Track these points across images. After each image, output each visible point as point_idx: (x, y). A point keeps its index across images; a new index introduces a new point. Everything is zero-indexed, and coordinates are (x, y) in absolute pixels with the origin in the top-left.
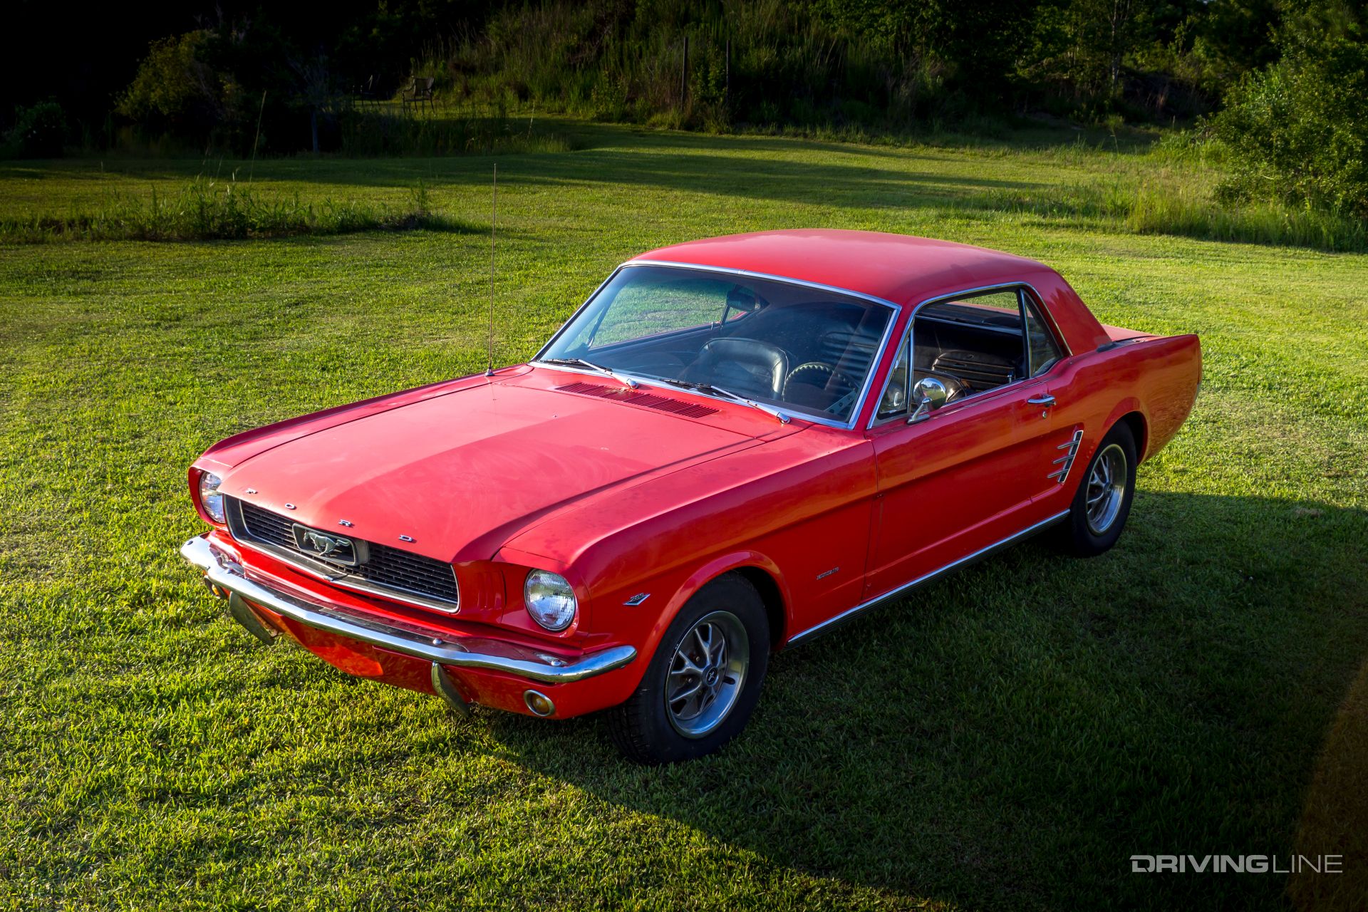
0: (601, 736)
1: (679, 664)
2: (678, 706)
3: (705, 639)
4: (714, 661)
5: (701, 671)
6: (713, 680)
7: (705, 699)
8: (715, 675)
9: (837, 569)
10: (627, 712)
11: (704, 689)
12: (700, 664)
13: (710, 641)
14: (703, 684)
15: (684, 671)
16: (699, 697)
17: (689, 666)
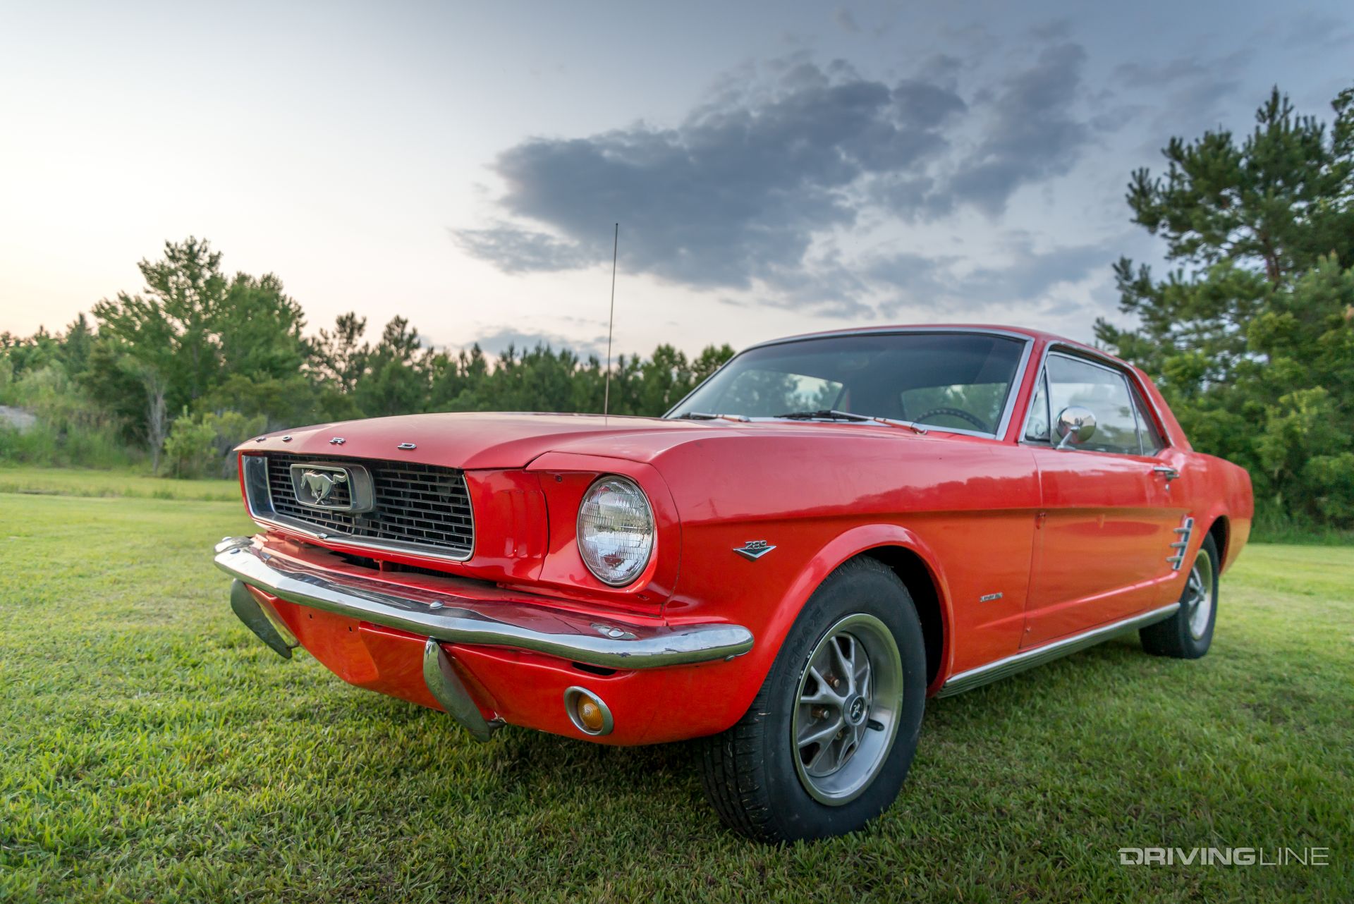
0: (694, 796)
1: (812, 686)
2: (809, 752)
3: (847, 654)
4: (859, 689)
5: (842, 700)
6: (858, 716)
7: (842, 747)
8: (861, 710)
9: (1000, 594)
10: (734, 749)
11: (846, 730)
12: (842, 689)
13: (853, 659)
14: (844, 721)
15: (816, 698)
16: (837, 744)
17: (824, 690)
